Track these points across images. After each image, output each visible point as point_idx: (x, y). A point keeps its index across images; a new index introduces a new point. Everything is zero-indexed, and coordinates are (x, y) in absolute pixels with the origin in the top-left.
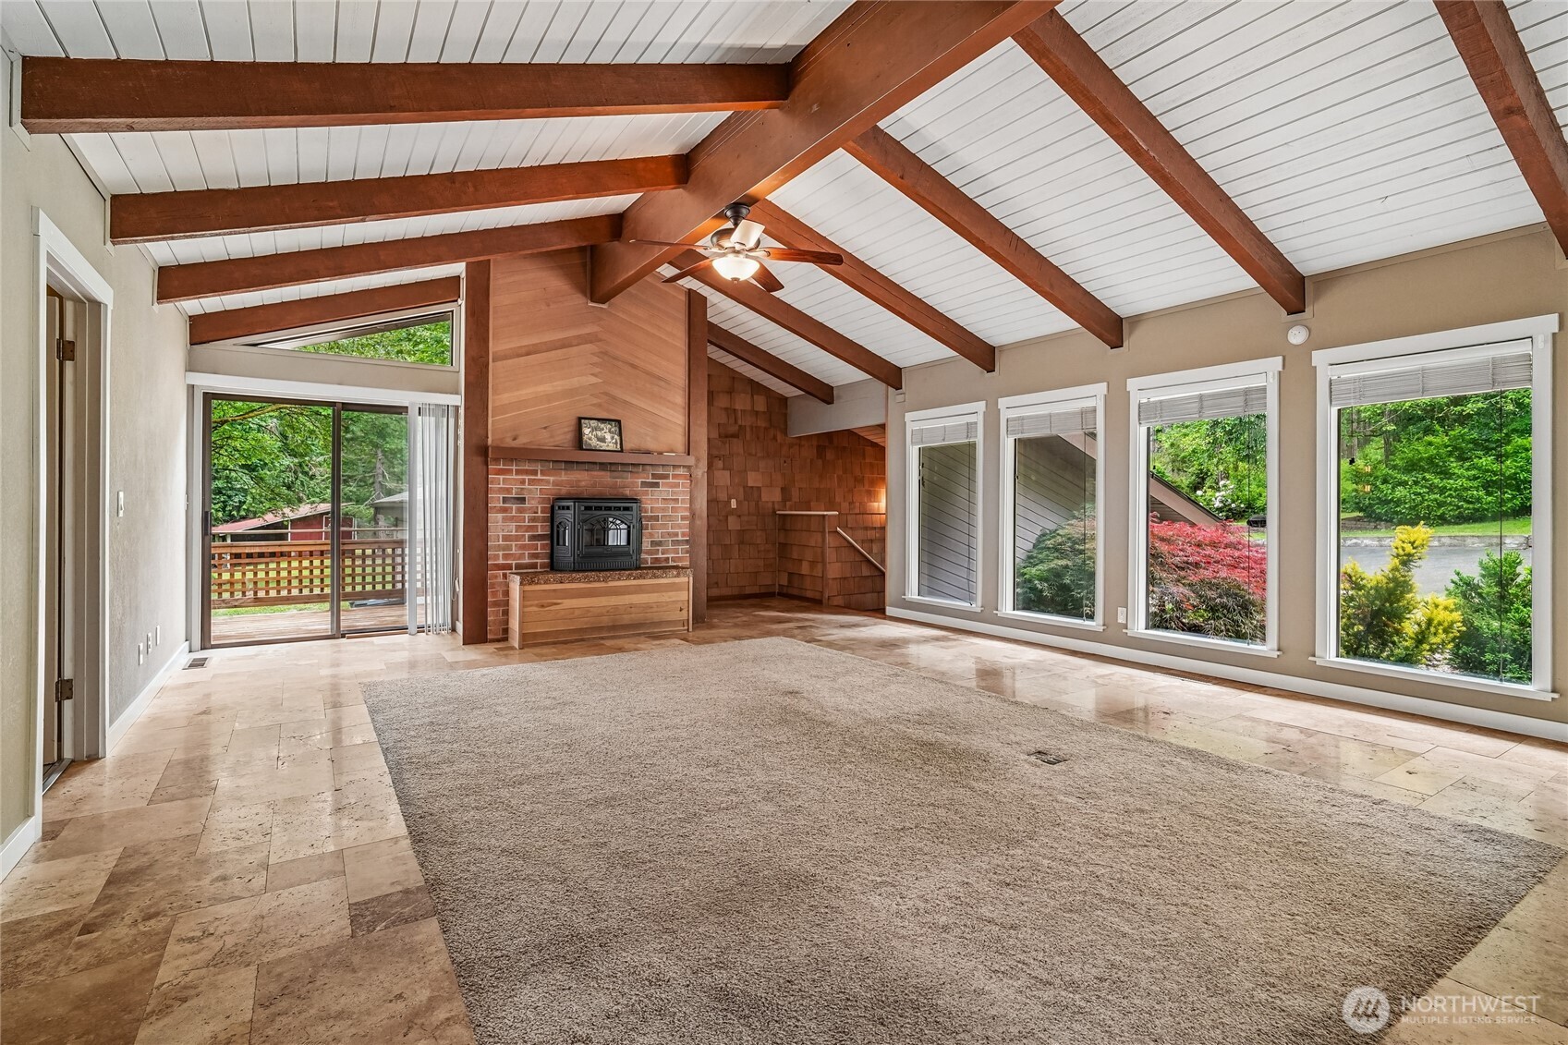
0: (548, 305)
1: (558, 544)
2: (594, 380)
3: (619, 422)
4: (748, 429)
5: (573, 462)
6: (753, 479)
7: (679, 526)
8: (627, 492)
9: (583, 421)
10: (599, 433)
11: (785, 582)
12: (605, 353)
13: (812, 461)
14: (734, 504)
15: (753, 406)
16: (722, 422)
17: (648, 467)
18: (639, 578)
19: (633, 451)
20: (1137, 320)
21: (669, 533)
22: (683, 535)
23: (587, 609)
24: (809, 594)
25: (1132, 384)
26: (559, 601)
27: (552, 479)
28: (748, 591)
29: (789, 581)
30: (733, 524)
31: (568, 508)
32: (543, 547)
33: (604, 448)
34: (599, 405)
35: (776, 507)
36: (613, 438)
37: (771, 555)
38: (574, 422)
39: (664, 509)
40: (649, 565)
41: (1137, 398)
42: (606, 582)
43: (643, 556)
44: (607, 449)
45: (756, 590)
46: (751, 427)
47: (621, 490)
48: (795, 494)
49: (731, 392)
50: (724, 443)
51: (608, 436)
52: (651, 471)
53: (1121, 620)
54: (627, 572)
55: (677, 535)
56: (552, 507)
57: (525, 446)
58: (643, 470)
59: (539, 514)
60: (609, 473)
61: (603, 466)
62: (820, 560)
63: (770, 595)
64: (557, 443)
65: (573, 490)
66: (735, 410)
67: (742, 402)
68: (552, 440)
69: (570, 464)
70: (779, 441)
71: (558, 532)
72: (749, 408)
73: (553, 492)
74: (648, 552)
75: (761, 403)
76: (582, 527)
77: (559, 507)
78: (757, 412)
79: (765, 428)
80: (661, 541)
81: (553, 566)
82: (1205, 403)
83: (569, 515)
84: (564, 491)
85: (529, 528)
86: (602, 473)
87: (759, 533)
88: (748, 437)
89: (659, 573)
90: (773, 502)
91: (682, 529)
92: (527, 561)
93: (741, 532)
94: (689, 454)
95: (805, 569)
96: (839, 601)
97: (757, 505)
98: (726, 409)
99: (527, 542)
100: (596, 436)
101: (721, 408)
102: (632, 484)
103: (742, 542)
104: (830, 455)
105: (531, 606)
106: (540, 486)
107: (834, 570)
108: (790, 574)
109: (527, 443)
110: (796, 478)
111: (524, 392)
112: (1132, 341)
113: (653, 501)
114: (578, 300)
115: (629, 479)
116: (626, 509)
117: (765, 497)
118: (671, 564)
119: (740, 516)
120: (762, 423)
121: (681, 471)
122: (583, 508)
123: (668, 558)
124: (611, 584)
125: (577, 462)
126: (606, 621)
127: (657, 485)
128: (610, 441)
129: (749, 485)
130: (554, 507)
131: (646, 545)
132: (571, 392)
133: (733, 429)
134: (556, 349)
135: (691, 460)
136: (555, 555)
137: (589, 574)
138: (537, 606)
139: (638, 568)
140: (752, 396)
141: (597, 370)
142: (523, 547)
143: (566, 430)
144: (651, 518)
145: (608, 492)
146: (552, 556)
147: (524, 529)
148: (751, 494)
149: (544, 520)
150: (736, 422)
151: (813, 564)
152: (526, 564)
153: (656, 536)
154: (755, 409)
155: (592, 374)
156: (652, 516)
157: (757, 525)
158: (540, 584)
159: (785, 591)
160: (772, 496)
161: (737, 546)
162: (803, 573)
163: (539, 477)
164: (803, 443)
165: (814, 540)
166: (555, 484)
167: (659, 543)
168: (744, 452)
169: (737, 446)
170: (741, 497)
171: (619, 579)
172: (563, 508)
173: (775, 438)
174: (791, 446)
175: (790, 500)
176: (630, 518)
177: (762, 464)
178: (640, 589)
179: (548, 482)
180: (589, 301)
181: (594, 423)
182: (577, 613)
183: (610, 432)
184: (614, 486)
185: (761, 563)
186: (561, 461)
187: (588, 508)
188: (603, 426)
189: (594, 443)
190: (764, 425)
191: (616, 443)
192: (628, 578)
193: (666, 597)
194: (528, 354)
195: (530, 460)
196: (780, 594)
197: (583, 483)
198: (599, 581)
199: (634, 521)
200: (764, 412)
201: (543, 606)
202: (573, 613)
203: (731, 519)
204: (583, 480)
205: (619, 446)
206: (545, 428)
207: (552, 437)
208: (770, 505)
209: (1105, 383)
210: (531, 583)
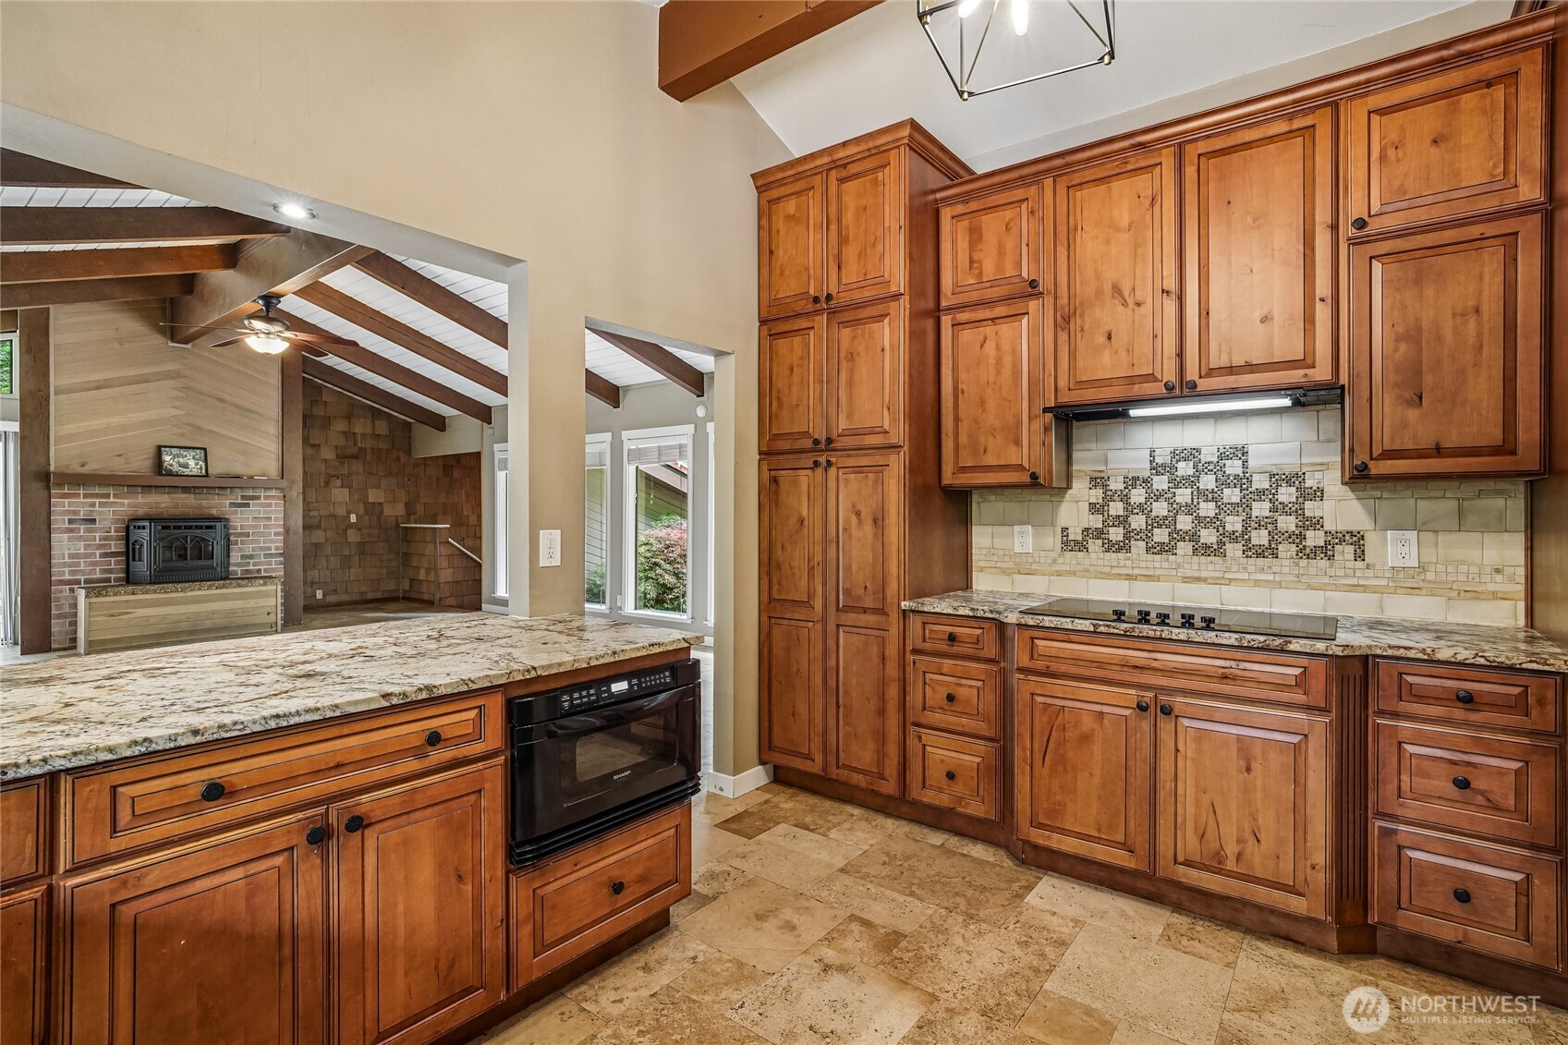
0: (121, 344)
1: (134, 560)
2: (176, 412)
3: (205, 449)
4: (369, 451)
5: (151, 486)
6: (374, 496)
7: (272, 541)
8: (214, 512)
9: (163, 449)
10: (182, 460)
11: (407, 587)
12: (189, 388)
13: (438, 480)
14: (353, 518)
15: (374, 430)
16: (340, 444)
17: (237, 490)
18: (221, 588)
19: (220, 477)
20: (627, 388)
21: (261, 548)
22: (277, 548)
23: (164, 617)
24: (426, 597)
25: (625, 435)
26: (131, 610)
27: (126, 501)
28: (370, 596)
29: (411, 586)
30: (353, 536)
31: (144, 528)
32: (117, 563)
33: (186, 473)
34: (183, 435)
35: (400, 520)
36: (197, 464)
37: (395, 564)
38: (151, 451)
39: (254, 527)
40: (239, 576)
41: (627, 446)
42: (185, 592)
43: (231, 568)
44: (190, 474)
45: (379, 595)
46: (373, 449)
47: (207, 511)
48: (420, 509)
49: (349, 417)
50: (342, 463)
51: (192, 463)
52: (239, 493)
53: (619, 604)
54: (209, 583)
55: (270, 549)
56: (128, 527)
57: (96, 472)
58: (231, 492)
59: (113, 533)
60: (193, 496)
61: (186, 489)
62: (433, 568)
63: (395, 599)
64: (131, 469)
65: (152, 511)
66: (354, 433)
67: (361, 427)
68: (127, 466)
69: (147, 488)
70: (402, 461)
71: (134, 549)
72: (369, 431)
73: (129, 513)
74: (238, 565)
75: (382, 428)
76: (158, 544)
77: (135, 527)
78: (379, 435)
79: (387, 450)
80: (252, 555)
81: (129, 579)
82: (663, 452)
83: (145, 534)
84: (141, 512)
85: (99, 547)
86: (184, 496)
87: (381, 544)
88: (368, 458)
89: (245, 582)
90: (397, 517)
91: (276, 544)
92: (98, 575)
93: (362, 544)
94: (282, 478)
95: (422, 576)
96: (452, 601)
97: (379, 518)
98: (344, 433)
99: (98, 559)
100: (179, 463)
101: (339, 432)
102: (219, 504)
103: (362, 553)
104: (456, 474)
105: (99, 615)
106: (112, 510)
107: (446, 575)
108: (411, 580)
109: (98, 469)
110: (421, 494)
111: (94, 422)
112: (626, 402)
113: (240, 520)
114: (158, 340)
115: (215, 500)
116: (211, 527)
117: (388, 511)
118: (263, 574)
119: (360, 529)
120: (383, 445)
121: (273, 493)
122: (160, 528)
123: (260, 570)
124: (190, 594)
125: (156, 487)
126: (184, 626)
127: (247, 505)
128: (193, 464)
129: (370, 501)
130: (129, 527)
131: (235, 557)
132: (151, 423)
133: (353, 451)
134: (132, 384)
135: (284, 483)
136: (131, 569)
137: (166, 585)
138: (106, 615)
139: (227, 578)
140: (373, 421)
141: (177, 403)
142: (94, 564)
143: (145, 457)
144: (240, 535)
145: (191, 512)
146: (127, 570)
147: (95, 547)
148: (372, 510)
149: (118, 538)
150: (355, 443)
151: (428, 571)
152: (97, 578)
153: (247, 550)
154: (377, 433)
155: (173, 407)
156: (241, 533)
157: (379, 537)
158: (109, 596)
159: (407, 595)
160: (395, 511)
161: (357, 557)
162: (421, 578)
163: (112, 500)
164: (428, 463)
165: (429, 550)
166: (129, 505)
167: (251, 557)
168: (364, 471)
169: (357, 466)
170: (361, 511)
171: (200, 589)
172: (139, 528)
173: (398, 459)
174: (416, 465)
175: (415, 514)
176: (213, 535)
177: (384, 482)
178: (225, 598)
179: (123, 504)
180: (169, 342)
181: (175, 451)
182: (152, 620)
183: (194, 458)
184: (200, 507)
185: (384, 571)
186: (138, 486)
187: (163, 527)
188: (185, 453)
189: (176, 468)
190: (385, 446)
191: (201, 468)
192: (209, 588)
193: (251, 603)
194: (98, 388)
195: (100, 485)
196: (404, 598)
197: (164, 505)
198: (177, 591)
199: (219, 538)
200: (387, 436)
201: (113, 616)
202: (148, 621)
203: (350, 532)
204: (162, 502)
205: (204, 471)
206: (120, 455)
207: (127, 463)
208: (393, 519)
209: (610, 433)
210: (99, 595)
